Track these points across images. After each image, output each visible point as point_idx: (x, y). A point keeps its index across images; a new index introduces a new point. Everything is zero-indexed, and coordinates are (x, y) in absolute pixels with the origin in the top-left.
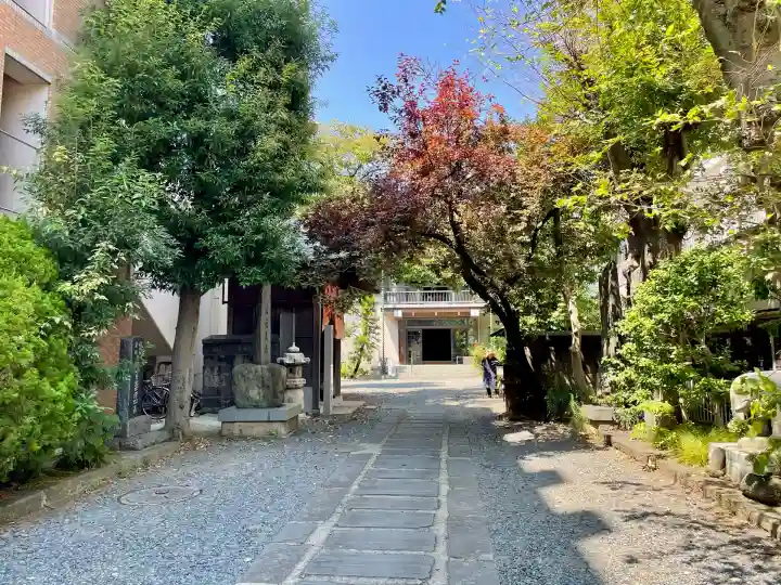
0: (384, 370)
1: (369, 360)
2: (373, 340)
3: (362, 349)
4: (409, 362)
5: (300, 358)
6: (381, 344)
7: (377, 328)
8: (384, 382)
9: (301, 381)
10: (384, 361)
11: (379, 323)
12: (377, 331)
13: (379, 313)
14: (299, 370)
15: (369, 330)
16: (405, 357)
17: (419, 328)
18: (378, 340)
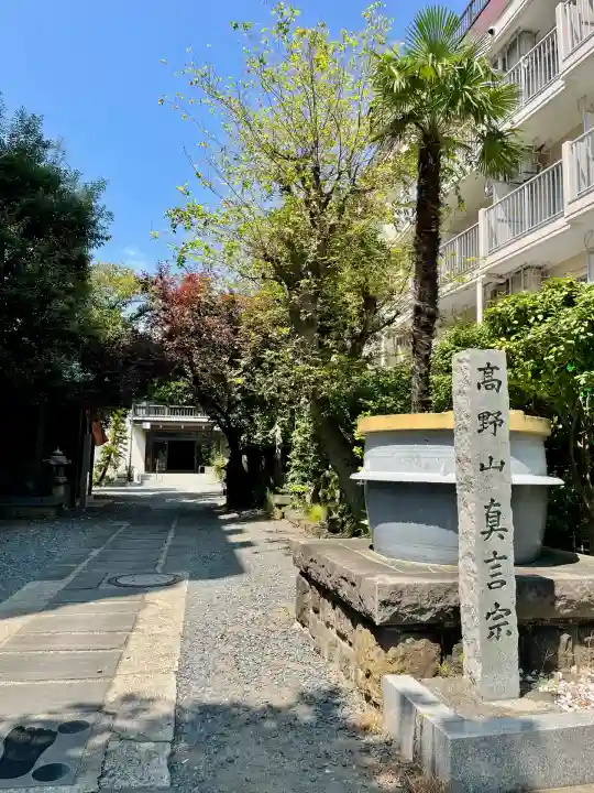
0: (129, 478)
1: (115, 468)
2: (121, 450)
3: (109, 458)
4: (154, 471)
5: (63, 460)
6: (127, 454)
7: (125, 438)
8: (129, 488)
9: (62, 479)
10: (130, 469)
11: (128, 434)
12: (125, 441)
13: (128, 425)
14: (62, 471)
15: (118, 440)
16: (150, 467)
17: (166, 440)
18: (125, 450)
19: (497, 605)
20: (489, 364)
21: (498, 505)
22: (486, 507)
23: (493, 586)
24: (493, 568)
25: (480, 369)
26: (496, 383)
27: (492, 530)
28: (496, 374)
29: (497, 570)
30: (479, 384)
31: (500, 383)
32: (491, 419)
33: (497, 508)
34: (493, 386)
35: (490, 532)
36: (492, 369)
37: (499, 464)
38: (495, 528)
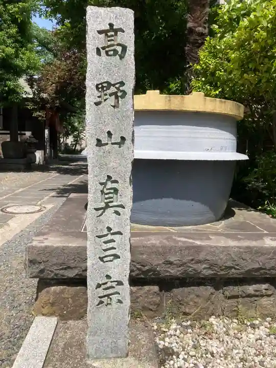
3: (77, 141)
5: (34, 140)
19: (108, 277)
20: (111, 25)
21: (116, 182)
22: (101, 184)
23: (105, 259)
24: (105, 243)
25: (100, 32)
26: (119, 49)
27: (107, 206)
28: (120, 38)
29: (110, 245)
30: (98, 50)
31: (124, 48)
32: (113, 90)
33: (115, 185)
34: (116, 52)
35: (104, 209)
36: (116, 31)
37: (119, 140)
38: (111, 205)
